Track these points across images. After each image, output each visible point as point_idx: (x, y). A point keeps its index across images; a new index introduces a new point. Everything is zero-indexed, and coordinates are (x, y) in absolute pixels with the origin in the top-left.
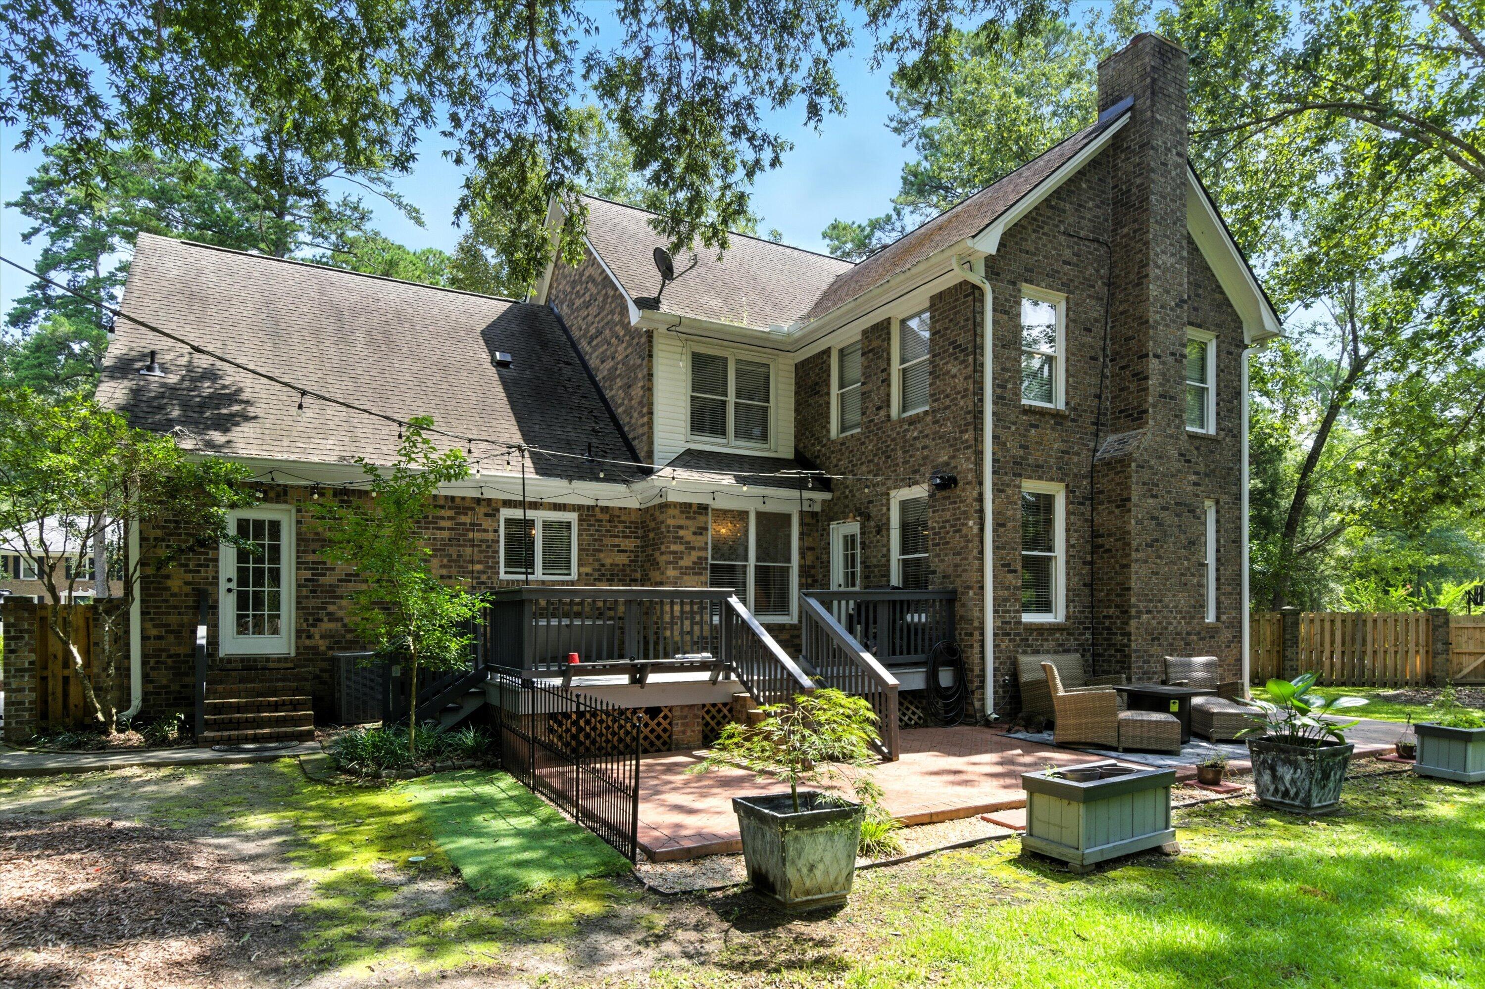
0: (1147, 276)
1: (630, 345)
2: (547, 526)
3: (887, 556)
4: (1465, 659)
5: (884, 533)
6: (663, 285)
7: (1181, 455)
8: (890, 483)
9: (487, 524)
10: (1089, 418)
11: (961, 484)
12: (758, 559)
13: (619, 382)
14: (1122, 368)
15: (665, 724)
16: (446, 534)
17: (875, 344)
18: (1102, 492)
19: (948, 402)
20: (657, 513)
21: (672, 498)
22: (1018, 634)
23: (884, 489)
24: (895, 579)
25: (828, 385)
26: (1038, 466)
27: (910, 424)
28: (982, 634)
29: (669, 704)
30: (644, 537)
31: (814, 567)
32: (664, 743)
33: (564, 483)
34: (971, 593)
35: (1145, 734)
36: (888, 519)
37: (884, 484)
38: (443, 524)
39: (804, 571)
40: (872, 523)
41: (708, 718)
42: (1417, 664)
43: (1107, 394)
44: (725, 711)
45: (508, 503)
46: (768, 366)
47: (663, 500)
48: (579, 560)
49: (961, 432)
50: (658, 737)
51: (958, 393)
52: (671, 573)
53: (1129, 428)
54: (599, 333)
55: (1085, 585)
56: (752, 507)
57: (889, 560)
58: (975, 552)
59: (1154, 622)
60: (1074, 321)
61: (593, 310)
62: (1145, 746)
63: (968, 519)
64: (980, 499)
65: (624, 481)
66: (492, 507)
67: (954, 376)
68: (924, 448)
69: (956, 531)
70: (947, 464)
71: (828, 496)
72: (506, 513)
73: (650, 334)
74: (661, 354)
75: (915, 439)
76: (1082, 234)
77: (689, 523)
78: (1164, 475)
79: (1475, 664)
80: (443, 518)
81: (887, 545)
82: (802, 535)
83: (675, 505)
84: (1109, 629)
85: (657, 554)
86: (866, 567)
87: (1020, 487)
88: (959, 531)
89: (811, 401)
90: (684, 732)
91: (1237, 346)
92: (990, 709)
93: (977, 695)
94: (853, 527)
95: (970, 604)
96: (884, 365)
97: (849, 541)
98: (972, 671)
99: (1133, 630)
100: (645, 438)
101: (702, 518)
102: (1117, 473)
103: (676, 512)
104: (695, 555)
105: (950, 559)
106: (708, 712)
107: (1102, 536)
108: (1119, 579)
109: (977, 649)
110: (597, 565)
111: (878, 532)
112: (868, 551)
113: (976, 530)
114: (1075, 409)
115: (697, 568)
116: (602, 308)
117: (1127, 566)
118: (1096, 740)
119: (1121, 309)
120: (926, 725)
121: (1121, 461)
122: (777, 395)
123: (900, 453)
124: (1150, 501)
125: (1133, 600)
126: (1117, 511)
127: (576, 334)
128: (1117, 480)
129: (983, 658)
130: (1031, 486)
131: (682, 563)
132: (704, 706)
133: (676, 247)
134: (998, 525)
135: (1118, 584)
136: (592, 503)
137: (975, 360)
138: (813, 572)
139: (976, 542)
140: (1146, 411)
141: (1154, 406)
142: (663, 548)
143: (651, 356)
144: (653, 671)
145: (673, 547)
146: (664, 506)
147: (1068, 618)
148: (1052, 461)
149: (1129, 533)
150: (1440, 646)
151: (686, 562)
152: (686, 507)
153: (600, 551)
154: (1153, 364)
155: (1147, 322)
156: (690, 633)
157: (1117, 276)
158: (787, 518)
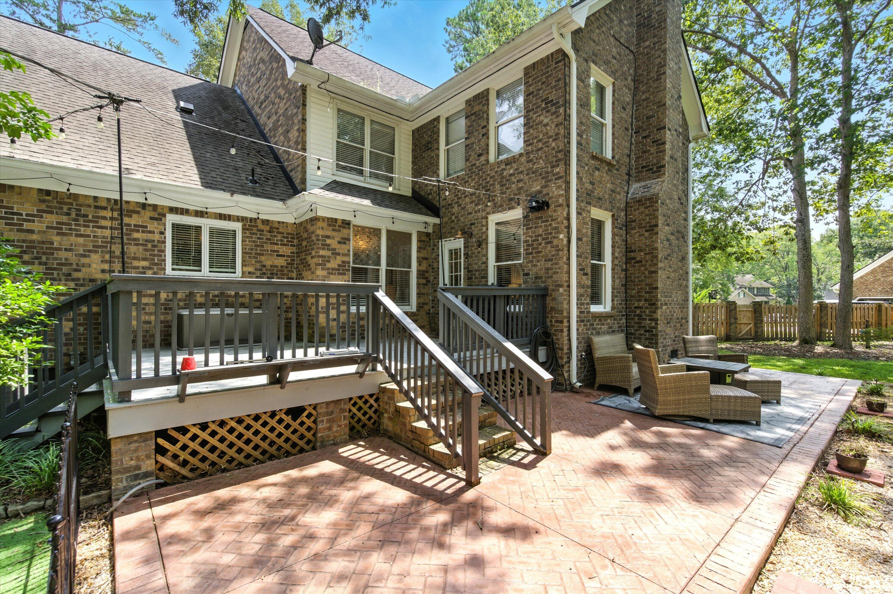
0: (665, 73)
1: (289, 99)
2: (213, 232)
3: (486, 263)
4: (742, 327)
5: (484, 246)
6: (314, 51)
8: (488, 209)
9: (152, 226)
10: (624, 170)
11: (552, 206)
12: (388, 265)
13: (281, 130)
14: (645, 137)
15: (309, 422)
16: (107, 233)
17: (476, 109)
18: (634, 221)
19: (540, 145)
20: (309, 226)
21: (321, 213)
22: (588, 321)
23: (484, 214)
24: (492, 278)
25: (438, 143)
26: (600, 199)
27: (506, 165)
28: (569, 322)
29: (314, 402)
30: (299, 245)
31: (427, 272)
32: (309, 442)
33: (227, 195)
34: (561, 290)
35: (732, 408)
36: (487, 236)
37: (483, 210)
38: (103, 223)
39: (421, 274)
40: (474, 240)
41: (354, 410)
42: (722, 329)
43: (633, 156)
44: (372, 401)
45: (173, 211)
46: (394, 129)
47: (312, 215)
48: (243, 261)
49: (552, 167)
50: (302, 437)
51: (551, 137)
52: (320, 272)
53: (650, 178)
54: (267, 97)
55: (622, 285)
56: (384, 226)
57: (487, 266)
58: (565, 258)
59: (668, 311)
60: (618, 100)
61: (263, 82)
62: (732, 418)
63: (559, 233)
64: (568, 219)
65: (281, 200)
66: (157, 212)
67: (547, 124)
68: (519, 181)
69: (548, 243)
70: (540, 192)
71: (437, 221)
72: (171, 219)
73: (304, 88)
74: (312, 105)
75: (511, 175)
76: (622, 41)
77: (334, 234)
78: (672, 211)
79: (747, 329)
80: (105, 218)
81: (486, 255)
82: (419, 249)
83: (324, 219)
84: (639, 316)
85: (309, 258)
86: (469, 271)
87: (590, 212)
88: (551, 242)
89: (424, 155)
90: (330, 429)
91: (687, 140)
92: (574, 380)
93: (566, 369)
94: (459, 243)
95: (561, 298)
96: (483, 123)
97: (454, 254)
98: (562, 349)
99: (659, 317)
100: (300, 168)
101: (345, 231)
102: (646, 208)
103: (324, 225)
104: (339, 259)
105: (542, 264)
106: (355, 404)
107: (634, 251)
108: (648, 281)
109: (565, 333)
110: (258, 266)
111: (479, 246)
112: (470, 260)
113: (565, 242)
114: (618, 162)
115: (341, 270)
116: (268, 79)
117: (656, 272)
118: (692, 414)
119: (644, 97)
121: (650, 199)
122: (400, 149)
123: (498, 187)
124: (666, 228)
125: (659, 296)
126: (646, 234)
127: (251, 103)
128: (647, 212)
129: (569, 340)
130: (597, 213)
131: (328, 265)
132: (351, 399)
133: (327, 19)
134: (579, 239)
135: (647, 285)
136: (254, 216)
137: (565, 111)
138: (427, 275)
139: (565, 252)
140: (664, 166)
141: (670, 162)
142: (313, 253)
143: (304, 105)
144: (294, 370)
145: (322, 253)
146: (314, 220)
147: (613, 308)
148: (607, 196)
149: (657, 249)
150: (733, 320)
151: (333, 264)
152: (332, 222)
153: (262, 255)
154: (669, 134)
155: (665, 105)
156: (337, 320)
157: (641, 75)
158: (408, 236)
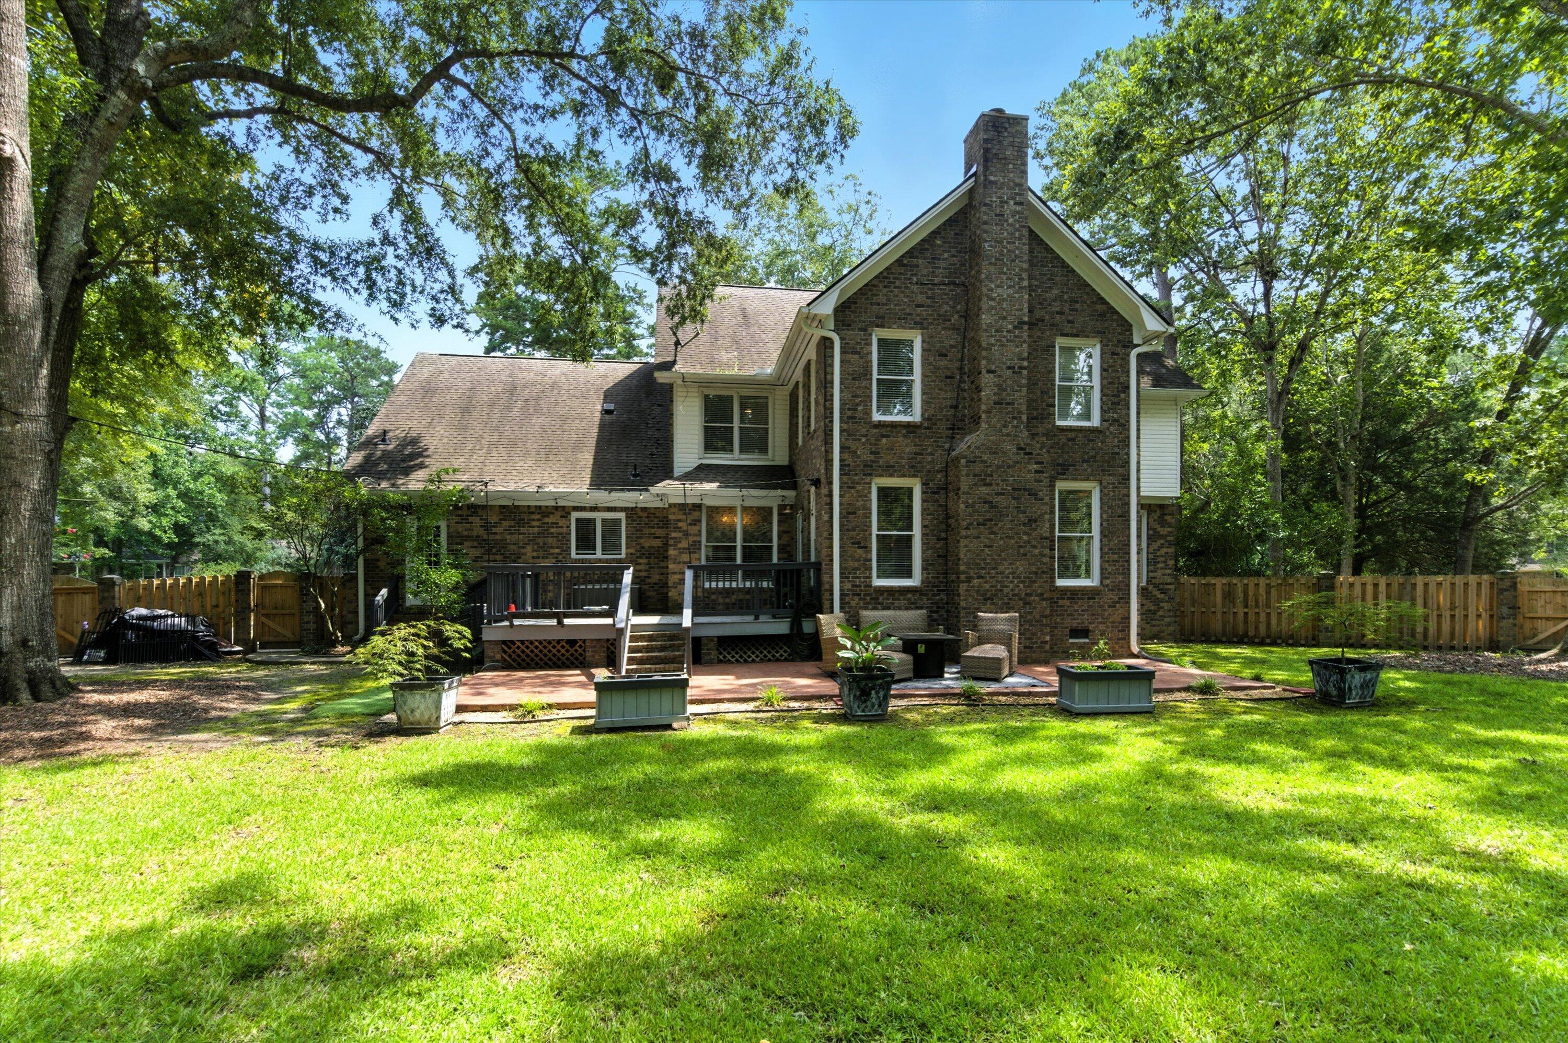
0: (981, 308)
2: (604, 522)
4: (1540, 624)
6: (677, 351)
7: (1020, 449)
9: (562, 522)
10: (944, 425)
12: (745, 541)
14: (972, 383)
15: (580, 650)
16: (536, 530)
17: (805, 380)
18: (951, 483)
21: (672, 500)
22: (869, 595)
23: (807, 487)
25: (797, 410)
26: (889, 467)
28: (832, 594)
31: (789, 545)
32: (581, 663)
33: (606, 494)
34: (824, 564)
37: (807, 484)
38: (533, 523)
42: (1479, 627)
43: (965, 404)
45: (576, 509)
46: (767, 398)
48: (627, 544)
49: (822, 446)
50: (577, 659)
52: (672, 552)
53: (974, 431)
55: (939, 556)
56: (737, 504)
59: (987, 586)
60: (928, 350)
63: (823, 509)
64: (831, 494)
66: (565, 512)
68: (815, 457)
70: (819, 469)
71: (794, 493)
72: (575, 515)
73: (671, 386)
74: (679, 399)
75: (813, 450)
76: (936, 280)
77: (686, 516)
78: (999, 467)
79: (1554, 630)
80: (534, 520)
82: (780, 523)
83: (675, 505)
84: (953, 591)
87: (870, 483)
89: (793, 422)
90: (593, 656)
91: (1125, 346)
99: (962, 592)
101: (696, 514)
102: (956, 468)
103: (676, 510)
104: (690, 540)
105: (819, 539)
106: (612, 644)
108: (956, 551)
109: (827, 605)
110: (639, 548)
114: (929, 419)
115: (692, 549)
117: (959, 541)
119: (971, 335)
120: (793, 660)
121: (957, 458)
122: (774, 418)
123: (810, 461)
124: (983, 488)
125: (962, 568)
126: (956, 498)
128: (956, 473)
130: (888, 482)
131: (680, 545)
132: (608, 640)
134: (848, 514)
135: (956, 555)
136: (632, 505)
137: (826, 392)
138: (788, 549)
139: (827, 527)
140: (981, 417)
141: (988, 412)
143: (672, 401)
145: (673, 535)
147: (924, 582)
150: (1505, 610)
151: (684, 544)
152: (684, 507)
153: (641, 538)
154: (986, 379)
155: (979, 345)
157: (970, 309)
158: (771, 510)
